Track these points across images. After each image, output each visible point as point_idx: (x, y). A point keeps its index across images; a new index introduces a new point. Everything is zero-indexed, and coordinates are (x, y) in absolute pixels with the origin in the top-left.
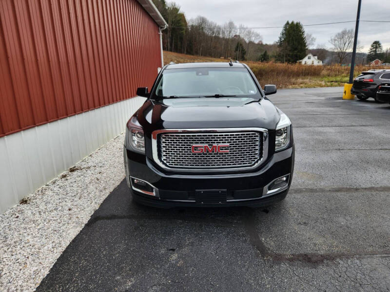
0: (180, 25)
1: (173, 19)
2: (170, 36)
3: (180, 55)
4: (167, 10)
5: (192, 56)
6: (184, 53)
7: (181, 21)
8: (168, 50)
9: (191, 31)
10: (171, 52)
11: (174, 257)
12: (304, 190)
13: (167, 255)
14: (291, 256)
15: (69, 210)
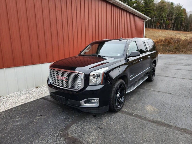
0: (181, 15)
1: (177, 12)
2: (174, 22)
3: (179, 32)
4: (174, 8)
5: (187, 32)
6: (182, 31)
7: (182, 13)
8: (171, 30)
9: (189, 18)
10: (173, 31)
11: (37, 118)
12: (134, 115)
13: (37, 116)
14: (71, 137)
15: (42, 93)
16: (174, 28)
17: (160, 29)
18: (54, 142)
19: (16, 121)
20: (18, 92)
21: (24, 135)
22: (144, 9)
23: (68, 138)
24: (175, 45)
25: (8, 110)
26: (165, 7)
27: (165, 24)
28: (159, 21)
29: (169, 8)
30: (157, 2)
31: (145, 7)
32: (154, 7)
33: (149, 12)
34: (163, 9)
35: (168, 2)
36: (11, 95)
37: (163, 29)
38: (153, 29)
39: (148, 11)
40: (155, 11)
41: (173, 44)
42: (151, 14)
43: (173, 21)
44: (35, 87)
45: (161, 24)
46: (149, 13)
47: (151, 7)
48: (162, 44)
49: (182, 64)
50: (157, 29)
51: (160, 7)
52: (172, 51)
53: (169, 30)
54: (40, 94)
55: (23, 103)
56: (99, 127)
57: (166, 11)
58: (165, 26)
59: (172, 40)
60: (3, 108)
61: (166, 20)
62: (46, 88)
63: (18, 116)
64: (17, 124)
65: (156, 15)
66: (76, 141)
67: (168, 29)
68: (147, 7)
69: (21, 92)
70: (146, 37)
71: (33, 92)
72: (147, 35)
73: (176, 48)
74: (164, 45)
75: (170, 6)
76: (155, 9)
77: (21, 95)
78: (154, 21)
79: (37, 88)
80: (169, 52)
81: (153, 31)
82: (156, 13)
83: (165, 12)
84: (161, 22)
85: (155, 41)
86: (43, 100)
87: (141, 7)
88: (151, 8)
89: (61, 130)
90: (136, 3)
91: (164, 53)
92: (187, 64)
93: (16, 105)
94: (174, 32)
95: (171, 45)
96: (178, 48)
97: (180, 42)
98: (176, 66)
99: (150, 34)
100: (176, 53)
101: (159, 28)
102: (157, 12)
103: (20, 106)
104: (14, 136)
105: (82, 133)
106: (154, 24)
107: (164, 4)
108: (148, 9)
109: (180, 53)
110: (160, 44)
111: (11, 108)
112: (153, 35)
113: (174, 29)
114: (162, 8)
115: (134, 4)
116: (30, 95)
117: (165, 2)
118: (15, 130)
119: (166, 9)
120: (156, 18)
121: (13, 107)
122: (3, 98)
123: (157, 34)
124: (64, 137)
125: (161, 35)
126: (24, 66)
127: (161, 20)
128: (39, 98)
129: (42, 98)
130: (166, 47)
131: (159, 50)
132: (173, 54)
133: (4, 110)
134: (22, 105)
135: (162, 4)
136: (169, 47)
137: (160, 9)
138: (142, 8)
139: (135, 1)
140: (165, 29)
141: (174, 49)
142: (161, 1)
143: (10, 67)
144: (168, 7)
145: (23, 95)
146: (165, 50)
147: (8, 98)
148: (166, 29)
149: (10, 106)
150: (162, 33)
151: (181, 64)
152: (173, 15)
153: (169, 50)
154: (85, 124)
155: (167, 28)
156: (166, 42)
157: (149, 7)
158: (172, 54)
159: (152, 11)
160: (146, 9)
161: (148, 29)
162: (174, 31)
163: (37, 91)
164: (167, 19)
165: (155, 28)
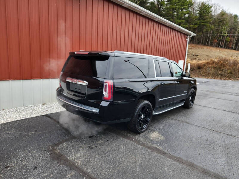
4: (238, 22)
11: (32, 133)
12: (133, 139)
13: (33, 131)
14: (57, 152)
15: (47, 110)
16: (236, 47)
17: (218, 47)
18: (39, 155)
19: (10, 133)
20: (23, 107)
21: (13, 146)
22: (198, 22)
23: (54, 153)
24: (230, 69)
25: (6, 123)
26: (226, 20)
27: (225, 41)
28: (217, 37)
29: (230, 22)
30: (216, 14)
31: (199, 19)
32: (211, 19)
33: (205, 25)
34: (223, 23)
35: (231, 15)
36: (14, 109)
37: (222, 47)
38: (208, 47)
39: (203, 24)
40: (213, 24)
41: (228, 67)
42: (207, 28)
43: (236, 39)
44: (42, 103)
45: (220, 41)
46: (204, 27)
47: (207, 19)
48: (213, 66)
49: (229, 92)
50: (214, 47)
51: (219, 20)
52: (225, 76)
53: (230, 49)
54: (44, 111)
55: (23, 118)
56: (90, 147)
57: (227, 25)
58: (225, 44)
59: (227, 63)
60: (2, 121)
61: (227, 37)
62: (53, 106)
63: (13, 130)
64: (10, 136)
65: (213, 30)
66: (60, 156)
67: (228, 48)
68: (202, 19)
69: (26, 107)
70: (199, 56)
71: (38, 109)
72: (199, 54)
73: (231, 73)
74: (215, 68)
75: (233, 19)
76: (212, 22)
77: (25, 110)
78: (211, 37)
79: (44, 104)
80: (222, 78)
81: (208, 50)
82: (213, 27)
83: (225, 26)
84: (220, 38)
85: (205, 62)
86: (45, 117)
87: (194, 18)
88: (207, 21)
89: (51, 145)
90: (188, 13)
91: (214, 78)
92: (235, 93)
93: (16, 120)
94: (237, 53)
95: (225, 68)
96: (233, 72)
97: (237, 65)
98: (220, 94)
99: (204, 53)
100: (230, 79)
101: (216, 46)
102: (215, 26)
103: (20, 120)
104: (4, 146)
105: (70, 150)
106: (210, 41)
107: (224, 16)
108: (203, 21)
109: (235, 80)
110: (210, 66)
111: (9, 121)
112: (207, 55)
113: (237, 49)
114: (221, 21)
115: (185, 14)
116: (34, 111)
117: (227, 14)
118: (6, 141)
119: (227, 23)
120: (213, 33)
121: (13, 120)
122: (5, 111)
123: (213, 53)
124: (50, 152)
125: (219, 55)
126: (32, 80)
127: (220, 36)
128: (42, 115)
129: (45, 115)
130: (218, 70)
131: (209, 74)
132: (227, 79)
133: (3, 123)
134: (22, 120)
135: (222, 16)
136: (222, 71)
137: (219, 22)
138: (196, 19)
139: (186, 11)
140: (224, 48)
141: (228, 73)
142: (220, 13)
143: (16, 80)
144: (230, 20)
145: (26, 110)
146: (216, 74)
147: (11, 112)
148: (226, 48)
149: (10, 119)
150: (220, 52)
151: (227, 93)
152: (236, 31)
153: (222, 75)
154: (77, 143)
155: (227, 46)
156: (219, 64)
157: (204, 20)
158: (225, 79)
159: (208, 25)
160: (201, 22)
161: (202, 47)
162: (236, 51)
163: (43, 108)
164: (227, 35)
165: (211, 45)
